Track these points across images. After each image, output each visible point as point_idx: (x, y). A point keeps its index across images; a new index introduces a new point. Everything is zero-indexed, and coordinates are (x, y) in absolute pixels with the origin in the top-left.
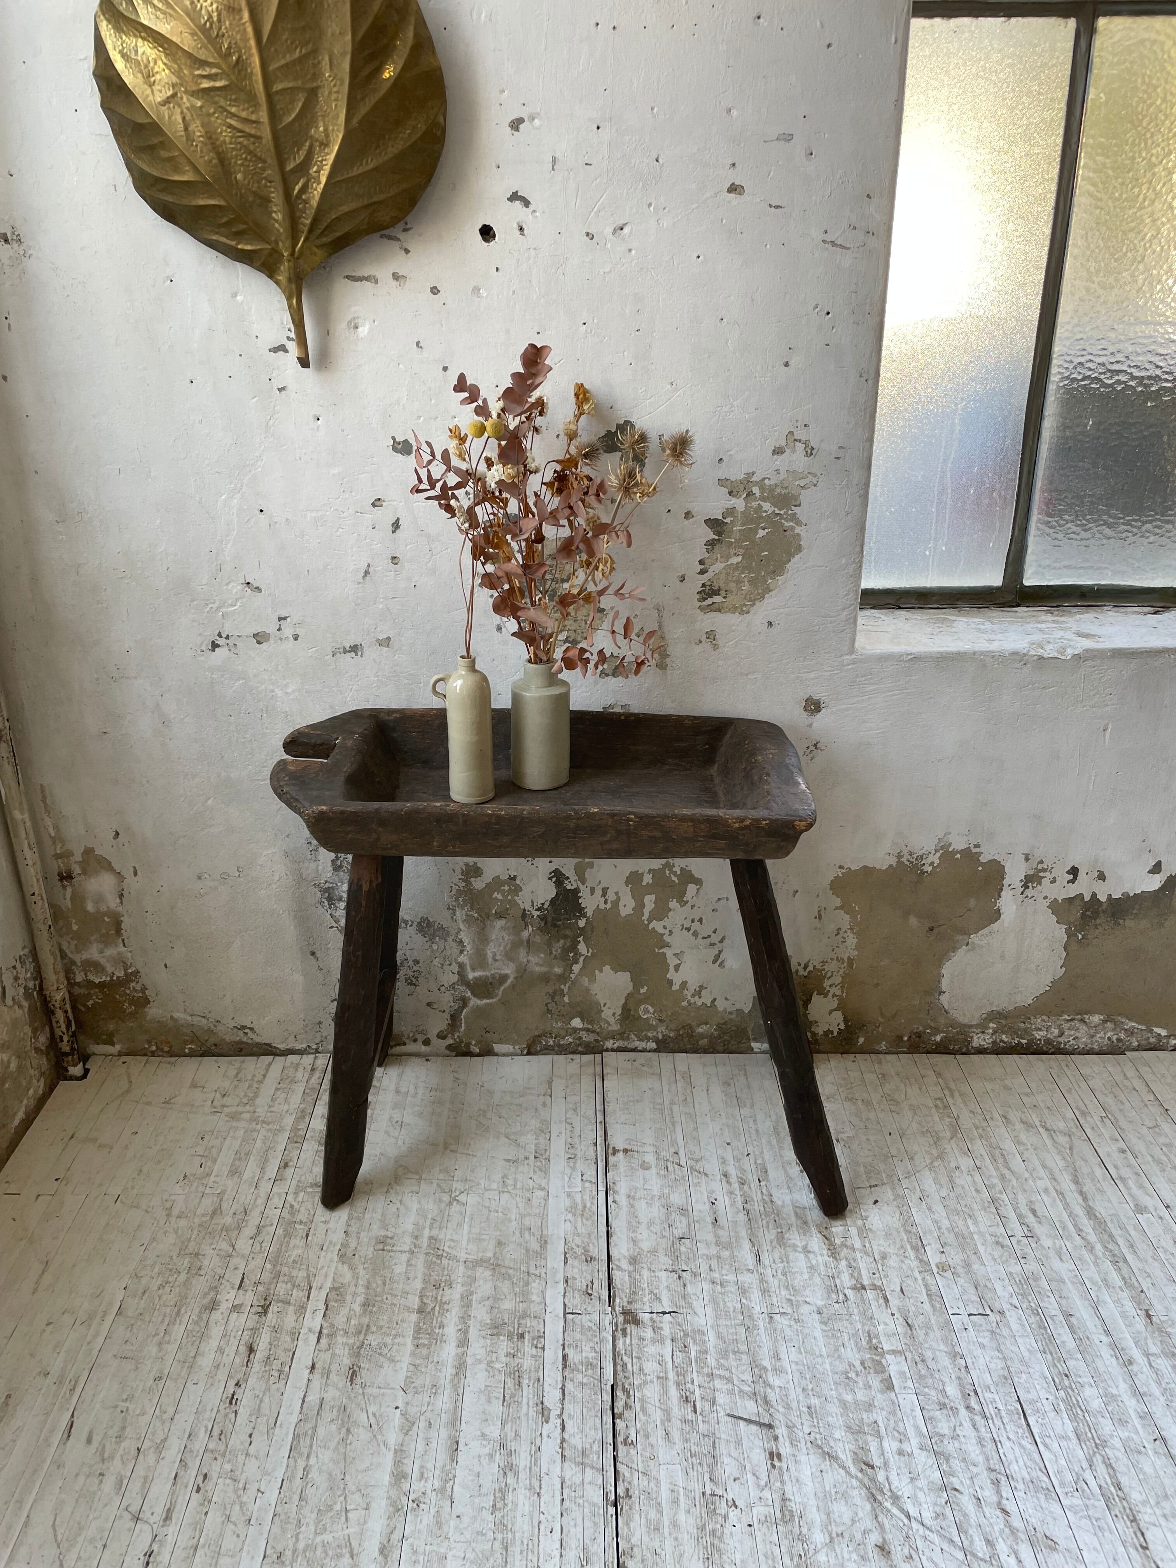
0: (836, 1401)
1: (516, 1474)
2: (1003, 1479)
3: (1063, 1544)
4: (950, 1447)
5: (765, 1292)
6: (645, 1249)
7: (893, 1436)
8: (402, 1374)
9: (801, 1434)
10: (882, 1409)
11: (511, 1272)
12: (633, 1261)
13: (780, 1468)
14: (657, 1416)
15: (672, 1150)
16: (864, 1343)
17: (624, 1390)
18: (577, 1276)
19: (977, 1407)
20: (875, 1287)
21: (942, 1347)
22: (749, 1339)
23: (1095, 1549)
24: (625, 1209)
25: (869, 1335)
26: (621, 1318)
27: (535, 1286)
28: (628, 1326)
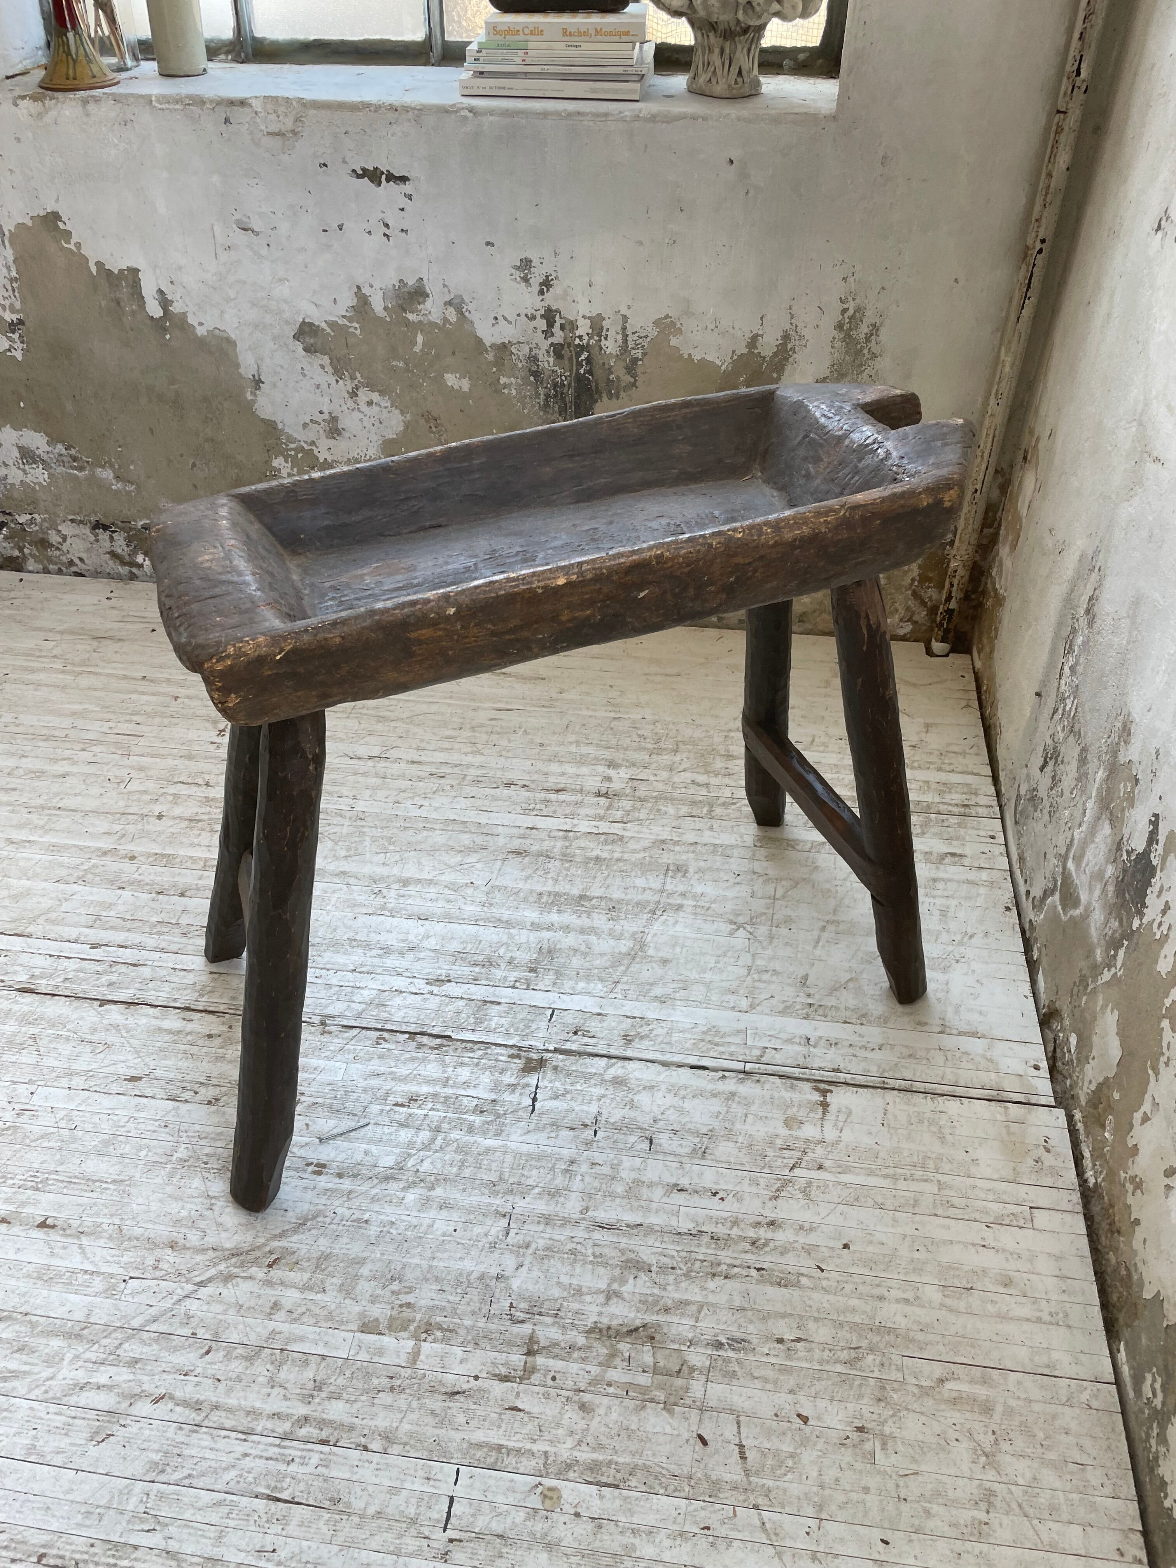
0: (365, 1254)
1: (380, 956)
2: (198, 1419)
3: (93, 1451)
4: (261, 1369)
5: (547, 1220)
6: (636, 1098)
7: (300, 1305)
8: (510, 884)
9: (337, 1203)
10: (339, 1305)
11: (622, 968)
12: (619, 1082)
13: (304, 1171)
14: (402, 1071)
15: (827, 1164)
16: (439, 1319)
17: (441, 1046)
18: (605, 1024)
19: (302, 1432)
20: (529, 1371)
21: (406, 1427)
22: (478, 1182)
23: (70, 1491)
24: (710, 1087)
25: (450, 1331)
26: (535, 1056)
27: (599, 988)
28: (523, 1061)
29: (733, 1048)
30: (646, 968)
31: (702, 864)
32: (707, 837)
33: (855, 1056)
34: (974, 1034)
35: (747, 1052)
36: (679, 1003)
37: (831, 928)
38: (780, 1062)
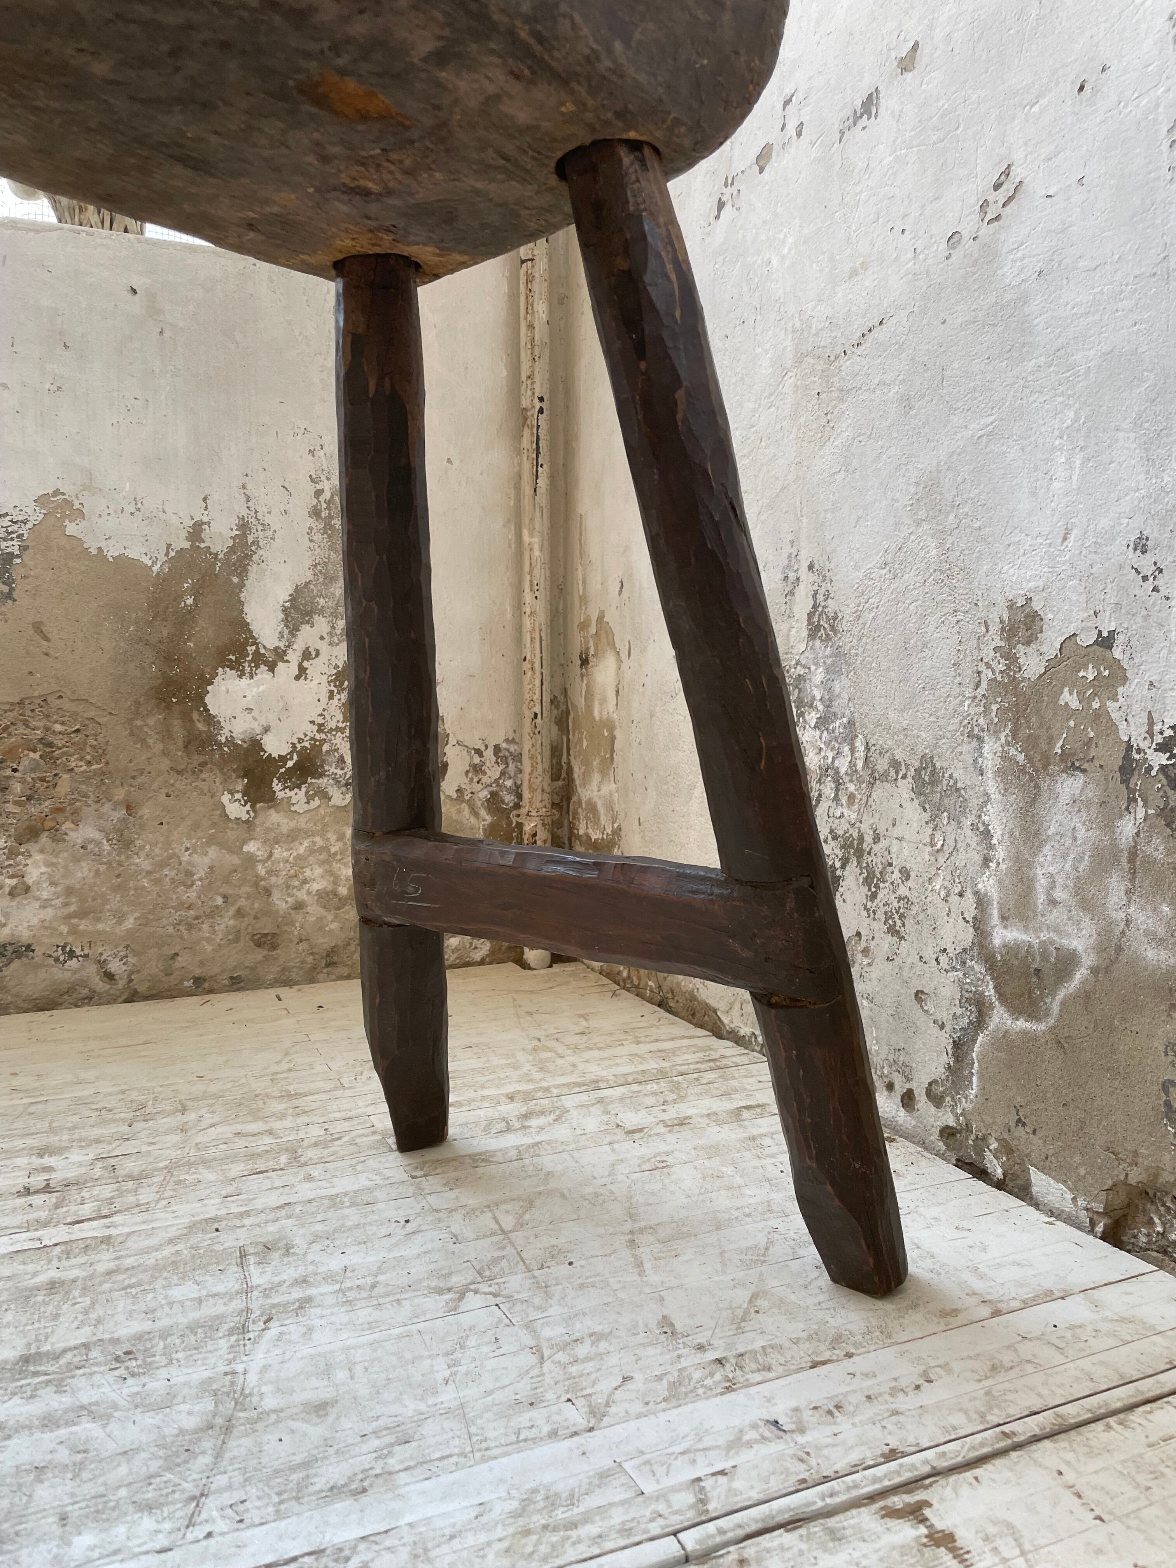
29: (618, 1517)
30: (273, 1437)
31: (319, 1227)
32: (306, 1191)
33: (896, 1413)
34: (1049, 1296)
35: (661, 1507)
36: (403, 1478)
37: (641, 1239)
38: (755, 1495)
